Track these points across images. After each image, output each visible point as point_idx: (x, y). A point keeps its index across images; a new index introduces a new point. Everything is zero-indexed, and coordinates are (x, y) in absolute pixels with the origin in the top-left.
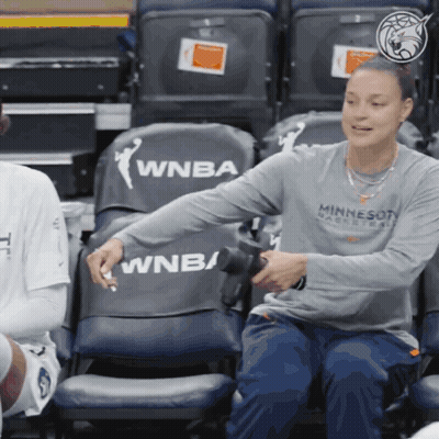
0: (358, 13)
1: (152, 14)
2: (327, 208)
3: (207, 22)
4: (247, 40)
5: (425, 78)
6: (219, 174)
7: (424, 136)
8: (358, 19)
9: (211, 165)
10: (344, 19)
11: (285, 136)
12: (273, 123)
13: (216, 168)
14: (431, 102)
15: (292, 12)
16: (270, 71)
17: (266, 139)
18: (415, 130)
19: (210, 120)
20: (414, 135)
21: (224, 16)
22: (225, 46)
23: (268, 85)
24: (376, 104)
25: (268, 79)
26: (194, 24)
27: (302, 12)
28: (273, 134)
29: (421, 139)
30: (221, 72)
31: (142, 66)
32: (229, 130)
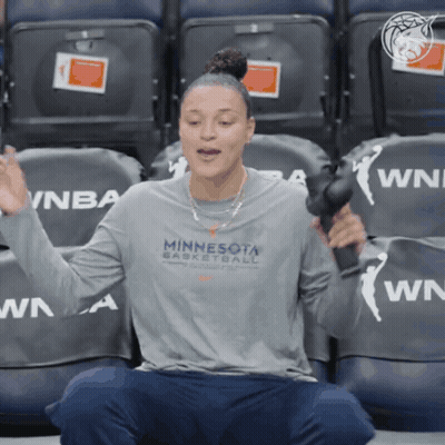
0: (256, 22)
1: (22, 25)
2: (174, 244)
3: (85, 34)
4: (130, 53)
5: (331, 95)
6: (102, 205)
7: (332, 160)
8: (254, 28)
9: (93, 195)
10: (240, 29)
11: (176, 161)
12: (162, 147)
13: (99, 199)
14: (339, 121)
15: (180, 22)
16: (158, 89)
17: (154, 165)
18: (321, 152)
19: (92, 145)
20: (321, 158)
21: (104, 27)
22: (105, 61)
23: (155, 104)
24: (225, 123)
25: (155, 98)
26: (70, 36)
27: (192, 21)
28: (162, 159)
29: (329, 163)
30: (101, 90)
31: (12, 84)
32: (113, 155)
